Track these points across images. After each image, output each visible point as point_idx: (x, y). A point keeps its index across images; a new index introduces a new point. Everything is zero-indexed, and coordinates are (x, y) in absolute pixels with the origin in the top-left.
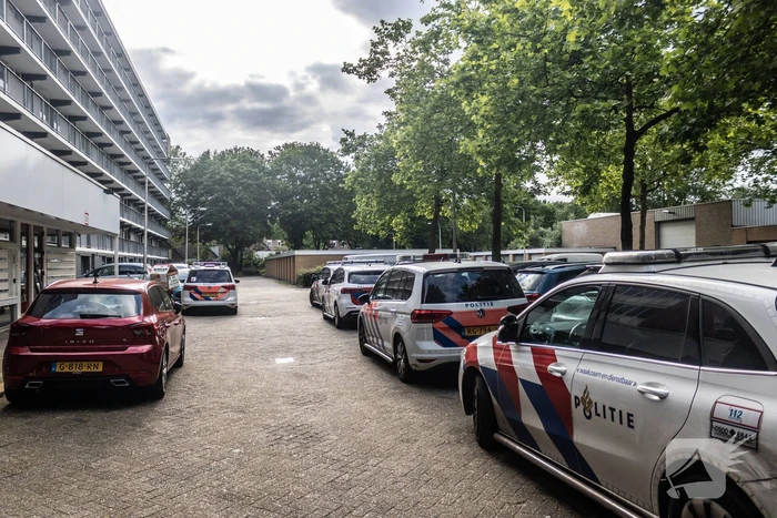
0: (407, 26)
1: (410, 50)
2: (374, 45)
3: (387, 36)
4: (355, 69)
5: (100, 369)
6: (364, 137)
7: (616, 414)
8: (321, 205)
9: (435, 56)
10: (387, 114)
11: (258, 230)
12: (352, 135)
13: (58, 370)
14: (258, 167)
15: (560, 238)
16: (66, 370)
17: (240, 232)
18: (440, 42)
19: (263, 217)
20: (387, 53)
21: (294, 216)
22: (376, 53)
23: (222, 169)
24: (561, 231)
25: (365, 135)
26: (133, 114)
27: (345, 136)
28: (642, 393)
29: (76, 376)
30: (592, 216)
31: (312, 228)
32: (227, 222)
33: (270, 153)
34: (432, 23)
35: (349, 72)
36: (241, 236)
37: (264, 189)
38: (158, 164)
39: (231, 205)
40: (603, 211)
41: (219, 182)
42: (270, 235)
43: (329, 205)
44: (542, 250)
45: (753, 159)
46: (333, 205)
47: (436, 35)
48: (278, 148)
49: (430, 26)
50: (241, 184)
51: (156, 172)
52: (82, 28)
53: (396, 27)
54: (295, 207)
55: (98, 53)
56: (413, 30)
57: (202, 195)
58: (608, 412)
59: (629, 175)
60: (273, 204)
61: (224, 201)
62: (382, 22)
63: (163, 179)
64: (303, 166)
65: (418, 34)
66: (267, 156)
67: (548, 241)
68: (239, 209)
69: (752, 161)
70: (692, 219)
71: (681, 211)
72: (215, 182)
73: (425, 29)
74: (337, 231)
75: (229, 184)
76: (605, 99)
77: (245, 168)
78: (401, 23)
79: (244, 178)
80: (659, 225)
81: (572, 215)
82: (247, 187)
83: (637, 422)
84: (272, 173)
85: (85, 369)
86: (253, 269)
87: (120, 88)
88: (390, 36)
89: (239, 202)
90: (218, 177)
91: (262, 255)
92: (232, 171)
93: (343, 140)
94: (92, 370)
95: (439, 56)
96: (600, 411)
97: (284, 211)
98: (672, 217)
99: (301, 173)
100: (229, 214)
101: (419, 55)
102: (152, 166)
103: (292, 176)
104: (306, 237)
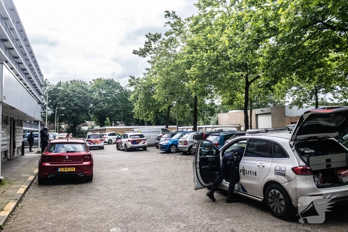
0: (159, 36)
1: (160, 45)
2: (146, 43)
3: (151, 39)
4: (138, 52)
5: (74, 170)
6: (138, 79)
7: (252, 173)
8: (113, 106)
9: (170, 49)
10: (147, 69)
11: (85, 117)
12: (133, 78)
13: (60, 171)
14: (85, 89)
15: (217, 121)
16: (63, 171)
17: (76, 118)
18: (172, 43)
19: (87, 112)
20: (151, 47)
21: (102, 111)
22: (147, 46)
23: (68, 90)
24: (218, 118)
25: (139, 78)
26: (30, 65)
27: (130, 78)
28: (258, 166)
29: (66, 172)
30: (230, 112)
31: (109, 116)
32: (70, 114)
33: (90, 82)
34: (169, 36)
35: (135, 54)
36: (77, 120)
37: (88, 99)
38: (39, 88)
39: (72, 106)
40: (235, 109)
41: (67, 96)
42: (89, 119)
43: (117, 106)
44: (211, 126)
45: (293, 90)
46: (119, 106)
47: (171, 40)
48: (94, 80)
49: (169, 37)
50: (77, 97)
51: (38, 91)
52: (12, 29)
53: (155, 36)
54: (101, 107)
55: (18, 40)
56: (162, 38)
57: (59, 101)
58: (250, 172)
59: (247, 98)
60: (92, 105)
61: (69, 104)
62: (150, 34)
63: (40, 94)
64: (105, 89)
65: (164, 39)
66: (89, 84)
67: (212, 122)
68: (76, 108)
69: (292, 91)
70: (270, 113)
71: (266, 110)
72: (65, 96)
73: (167, 38)
74: (121, 117)
75: (71, 97)
76: (238, 72)
77: (79, 90)
78: (157, 35)
79: (78, 94)
80: (257, 115)
81: (222, 111)
82: (79, 98)
83: (257, 174)
84: (91, 92)
85: (69, 170)
86: (81, 135)
87: (25, 55)
88: (152, 39)
89: (76, 105)
90: (66, 93)
91: (85, 128)
92: (72, 91)
93: (130, 80)
94: (72, 170)
95: (172, 48)
96: (247, 172)
97: (96, 109)
98: (262, 112)
99: (104, 92)
100: (71, 110)
101: (164, 48)
102: (36, 88)
103: (100, 93)
104: (106, 120)
